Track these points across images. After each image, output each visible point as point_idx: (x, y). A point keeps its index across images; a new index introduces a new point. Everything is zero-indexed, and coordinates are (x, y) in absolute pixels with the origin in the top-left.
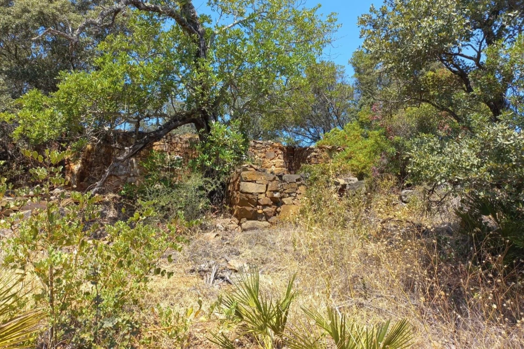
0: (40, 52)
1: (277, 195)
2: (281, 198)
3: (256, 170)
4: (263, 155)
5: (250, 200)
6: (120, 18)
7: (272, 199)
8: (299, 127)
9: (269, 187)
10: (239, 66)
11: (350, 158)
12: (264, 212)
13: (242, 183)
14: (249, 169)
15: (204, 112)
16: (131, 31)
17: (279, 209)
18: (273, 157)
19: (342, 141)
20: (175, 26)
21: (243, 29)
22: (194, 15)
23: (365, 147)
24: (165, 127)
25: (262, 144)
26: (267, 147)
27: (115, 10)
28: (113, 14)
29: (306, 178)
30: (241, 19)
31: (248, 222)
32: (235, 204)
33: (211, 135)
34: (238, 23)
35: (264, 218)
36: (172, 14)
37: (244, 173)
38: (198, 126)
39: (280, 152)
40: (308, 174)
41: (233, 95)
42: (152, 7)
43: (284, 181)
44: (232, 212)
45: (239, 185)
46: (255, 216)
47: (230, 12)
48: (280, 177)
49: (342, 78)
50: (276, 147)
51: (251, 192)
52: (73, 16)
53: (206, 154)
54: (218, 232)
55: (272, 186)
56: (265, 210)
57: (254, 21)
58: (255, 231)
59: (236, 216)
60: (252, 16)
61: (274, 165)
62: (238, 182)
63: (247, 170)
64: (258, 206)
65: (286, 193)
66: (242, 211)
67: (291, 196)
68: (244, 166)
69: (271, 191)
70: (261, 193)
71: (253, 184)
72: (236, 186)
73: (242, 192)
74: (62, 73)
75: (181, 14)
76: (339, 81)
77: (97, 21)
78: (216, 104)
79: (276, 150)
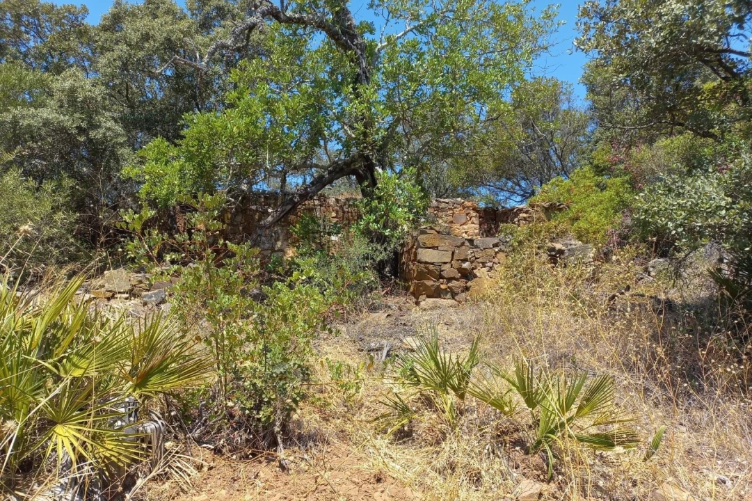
0: (155, 91)
1: (466, 265)
2: (473, 269)
3: (438, 232)
4: (450, 219)
5: (430, 272)
6: (255, 36)
7: (460, 270)
8: (504, 180)
9: (456, 254)
10: (415, 91)
11: (577, 219)
12: (449, 287)
13: (420, 250)
14: (428, 231)
15: (367, 159)
16: (269, 53)
17: (469, 284)
18: (463, 221)
19: (566, 195)
20: (326, 40)
21: (419, 37)
22: (351, 24)
23: (601, 202)
24: (318, 182)
25: (448, 203)
26: (455, 208)
27: (250, 26)
28: (246, 31)
29: (506, 242)
30: (416, 24)
31: (428, 299)
32: (411, 279)
33: (378, 188)
34: (411, 30)
35: (449, 295)
36: (321, 25)
37: (422, 238)
38: (360, 180)
39: (474, 214)
40: (510, 236)
41: (406, 134)
42: (295, 18)
43: (477, 247)
44: (407, 289)
45: (416, 254)
46: (437, 293)
47: (401, 15)
48: (471, 241)
49: (569, 102)
50: (468, 207)
51: (432, 261)
52: (199, 38)
53: (372, 214)
54: (390, 312)
55: (459, 253)
56: (450, 285)
57: (434, 24)
58: (438, 311)
59: (413, 294)
60: (431, 19)
61: (466, 233)
62: (414, 250)
63: (426, 233)
64: (441, 280)
65: (479, 263)
66: (421, 286)
67: (485, 267)
68: (422, 227)
69: (458, 260)
70: (445, 263)
71: (435, 252)
72: (412, 255)
73: (420, 262)
74: (186, 116)
75: (333, 23)
76: (564, 106)
77: (229, 42)
78: (383, 147)
79: (468, 212)
